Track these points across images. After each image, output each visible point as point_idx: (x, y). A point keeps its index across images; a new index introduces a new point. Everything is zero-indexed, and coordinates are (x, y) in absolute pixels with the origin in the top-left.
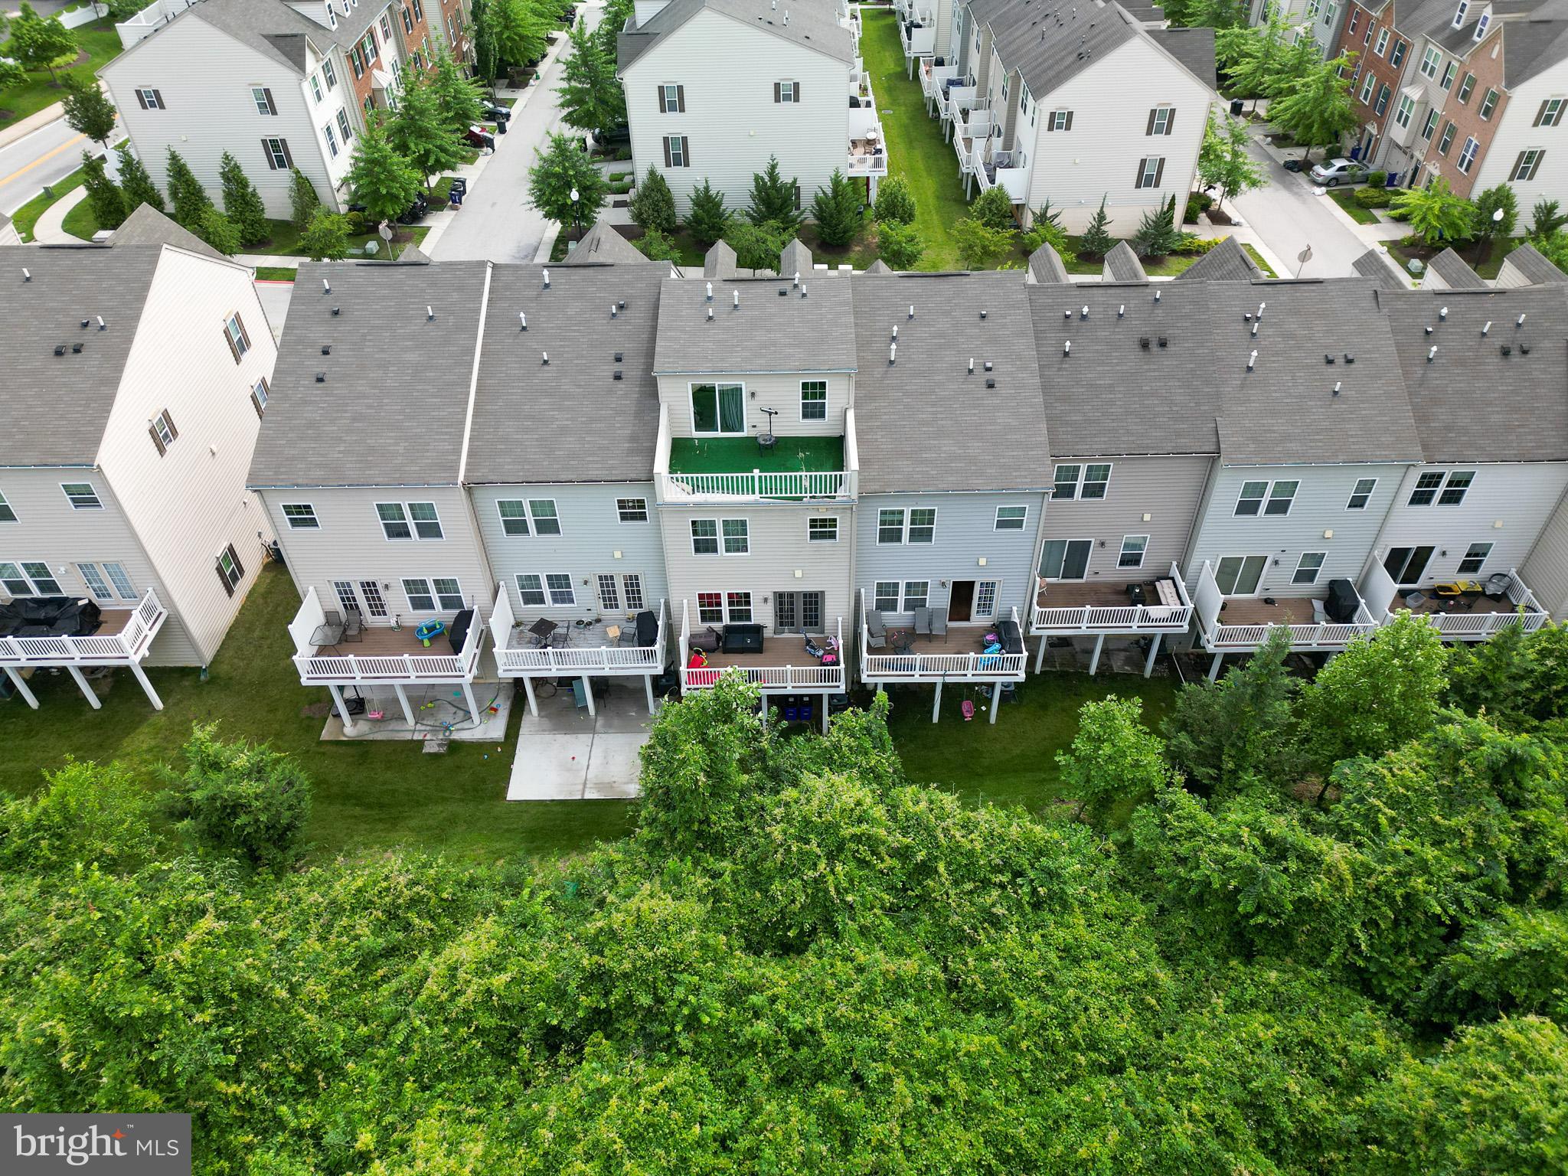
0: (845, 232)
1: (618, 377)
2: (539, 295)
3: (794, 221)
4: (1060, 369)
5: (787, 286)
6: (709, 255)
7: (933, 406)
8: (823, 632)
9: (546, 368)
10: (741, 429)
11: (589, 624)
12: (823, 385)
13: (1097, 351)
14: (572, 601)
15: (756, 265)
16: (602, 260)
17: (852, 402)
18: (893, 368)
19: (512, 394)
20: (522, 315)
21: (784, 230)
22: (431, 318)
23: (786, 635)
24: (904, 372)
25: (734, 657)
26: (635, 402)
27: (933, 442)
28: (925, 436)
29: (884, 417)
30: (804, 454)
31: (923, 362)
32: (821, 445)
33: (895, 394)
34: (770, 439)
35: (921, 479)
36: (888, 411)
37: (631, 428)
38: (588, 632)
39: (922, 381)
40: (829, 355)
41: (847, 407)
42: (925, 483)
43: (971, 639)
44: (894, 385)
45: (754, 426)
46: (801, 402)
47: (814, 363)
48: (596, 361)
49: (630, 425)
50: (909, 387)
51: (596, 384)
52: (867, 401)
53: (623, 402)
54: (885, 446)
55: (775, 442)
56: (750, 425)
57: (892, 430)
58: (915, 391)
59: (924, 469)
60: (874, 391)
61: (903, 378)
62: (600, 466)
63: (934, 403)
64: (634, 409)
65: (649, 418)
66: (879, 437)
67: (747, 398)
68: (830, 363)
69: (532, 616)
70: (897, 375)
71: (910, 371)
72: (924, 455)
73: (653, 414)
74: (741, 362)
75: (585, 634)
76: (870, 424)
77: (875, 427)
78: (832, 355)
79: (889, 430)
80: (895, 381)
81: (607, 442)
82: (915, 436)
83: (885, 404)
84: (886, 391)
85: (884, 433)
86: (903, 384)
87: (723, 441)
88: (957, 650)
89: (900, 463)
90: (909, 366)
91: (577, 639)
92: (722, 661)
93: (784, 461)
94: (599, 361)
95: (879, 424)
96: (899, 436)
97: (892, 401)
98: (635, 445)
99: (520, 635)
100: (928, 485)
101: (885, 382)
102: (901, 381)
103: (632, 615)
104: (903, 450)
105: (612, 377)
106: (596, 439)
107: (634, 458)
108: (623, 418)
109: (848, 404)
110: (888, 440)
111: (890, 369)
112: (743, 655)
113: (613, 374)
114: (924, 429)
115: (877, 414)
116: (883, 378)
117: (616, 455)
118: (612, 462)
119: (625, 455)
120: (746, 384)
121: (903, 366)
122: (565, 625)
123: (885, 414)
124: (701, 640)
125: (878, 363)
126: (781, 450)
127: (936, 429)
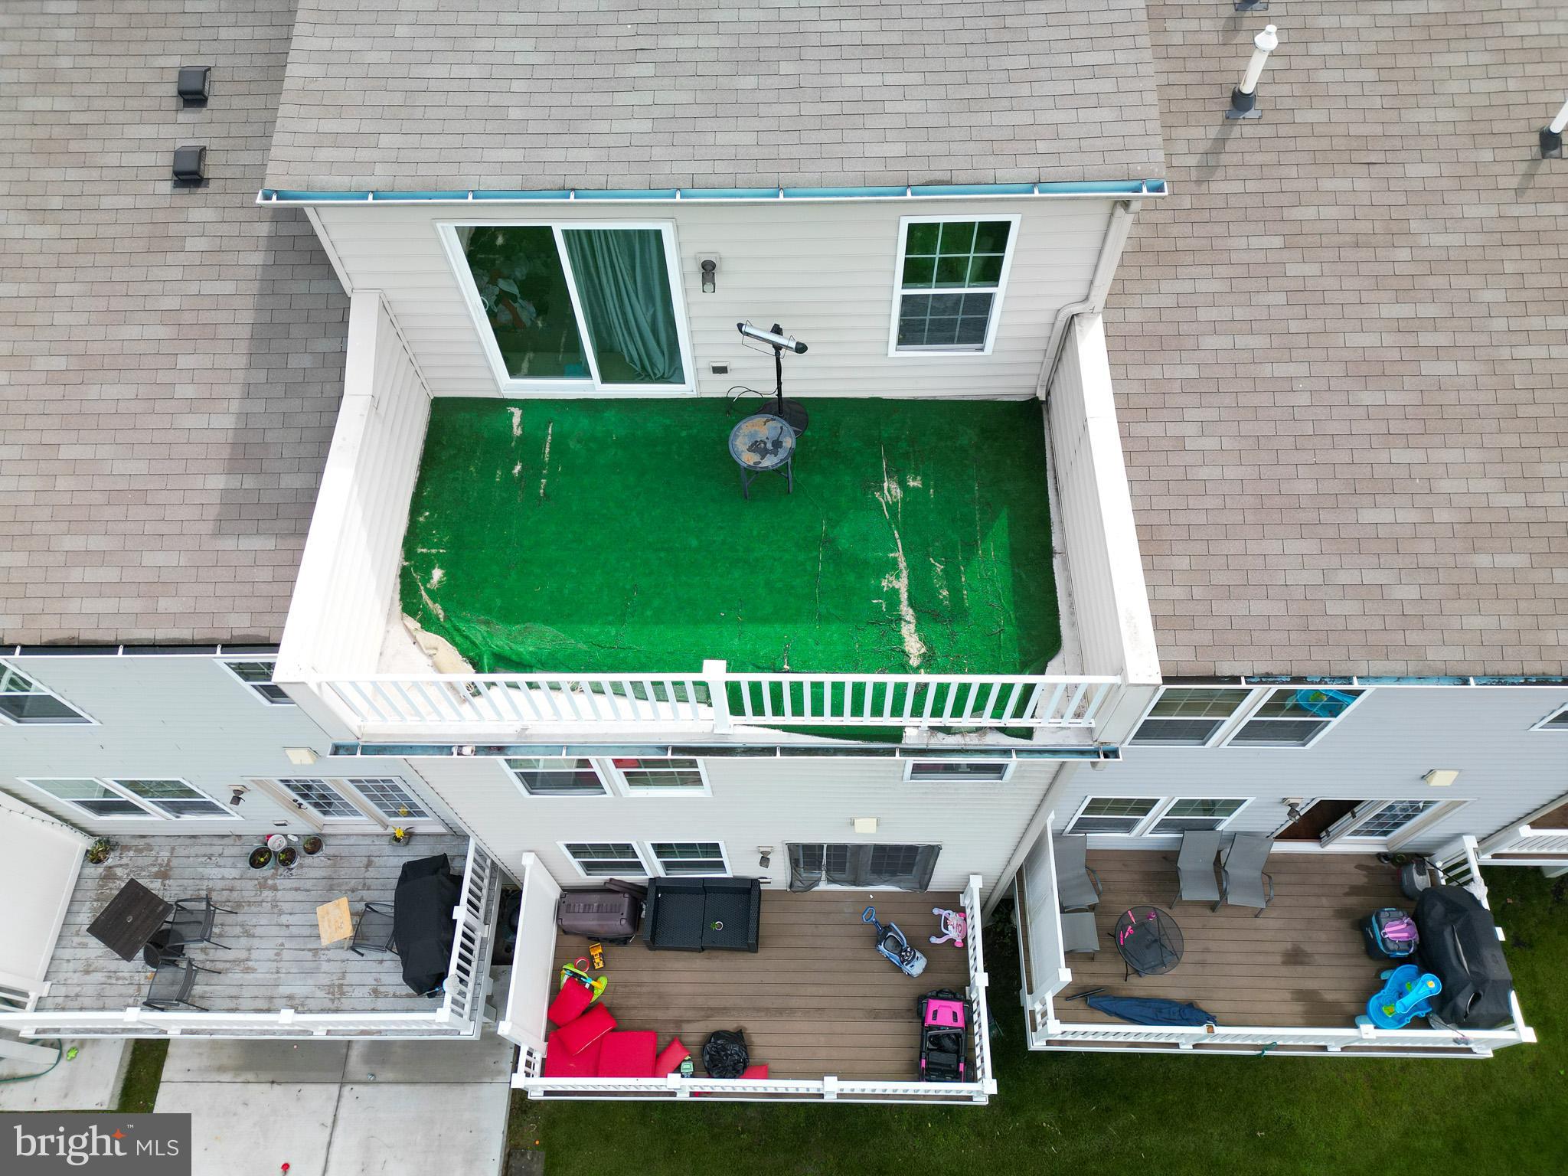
1: (189, 176)
7: (1400, 295)
8: (924, 884)
10: (671, 370)
11: (288, 856)
12: (996, 234)
14: (222, 812)
18: (1246, 128)
23: (823, 888)
24: (1292, 145)
25: (679, 965)
26: (254, 288)
27: (1401, 456)
28: (1369, 427)
29: (1210, 342)
30: (902, 484)
31: (1364, 103)
32: (964, 441)
33: (1255, 242)
34: (777, 444)
35: (1354, 624)
36: (1224, 314)
37: (235, 406)
38: (284, 882)
39: (1359, 185)
40: (1036, 103)
41: (1076, 309)
42: (1372, 639)
43: (1324, 901)
44: (1249, 201)
45: (720, 370)
46: (899, 291)
47: (971, 148)
48: (107, 104)
49: (236, 391)
50: (1310, 213)
51: (107, 202)
52: (1147, 272)
53: (208, 288)
54: (1214, 473)
55: (793, 454)
56: (706, 364)
57: (1243, 400)
58: (1331, 227)
59: (1370, 577)
60: (1175, 231)
61: (1284, 172)
62: (110, 574)
63: (1406, 283)
64: (248, 317)
65: (306, 361)
66: (1191, 430)
67: (684, 276)
68: (1042, 147)
69: (134, 837)
70: (1259, 158)
71: (1313, 144)
72: (1368, 516)
73: (325, 345)
74: (646, 140)
75: (275, 888)
76: (1155, 372)
77: (1176, 387)
78: (1049, 103)
79: (1228, 400)
80: (1251, 186)
81: (142, 467)
82: (1332, 428)
83: (1215, 286)
84: (1219, 229)
85: (1211, 414)
86: (1285, 199)
87: (610, 415)
88: (1289, 946)
89: (1273, 547)
90: (1311, 116)
91: (254, 909)
92: (646, 977)
93: (829, 520)
94: (118, 104)
95: (1192, 372)
96: (1268, 429)
97: (1241, 271)
98: (249, 483)
99: (102, 887)
100: (1386, 653)
101: (1215, 187)
102: (1275, 186)
103: (397, 840)
104: (1286, 488)
105: (168, 173)
106: (104, 452)
107: (246, 543)
108: (207, 361)
109: (1087, 298)
110: (1227, 444)
111: (1236, 131)
112: (705, 953)
113: (168, 160)
114: (1367, 398)
115: (1184, 328)
116: (1208, 169)
117: (175, 528)
118: (160, 558)
119: (207, 527)
120: (677, 228)
121: (1286, 117)
122: (227, 852)
123: (1215, 328)
124: (590, 922)
125: (1189, 106)
126: (818, 479)
127: (1413, 398)
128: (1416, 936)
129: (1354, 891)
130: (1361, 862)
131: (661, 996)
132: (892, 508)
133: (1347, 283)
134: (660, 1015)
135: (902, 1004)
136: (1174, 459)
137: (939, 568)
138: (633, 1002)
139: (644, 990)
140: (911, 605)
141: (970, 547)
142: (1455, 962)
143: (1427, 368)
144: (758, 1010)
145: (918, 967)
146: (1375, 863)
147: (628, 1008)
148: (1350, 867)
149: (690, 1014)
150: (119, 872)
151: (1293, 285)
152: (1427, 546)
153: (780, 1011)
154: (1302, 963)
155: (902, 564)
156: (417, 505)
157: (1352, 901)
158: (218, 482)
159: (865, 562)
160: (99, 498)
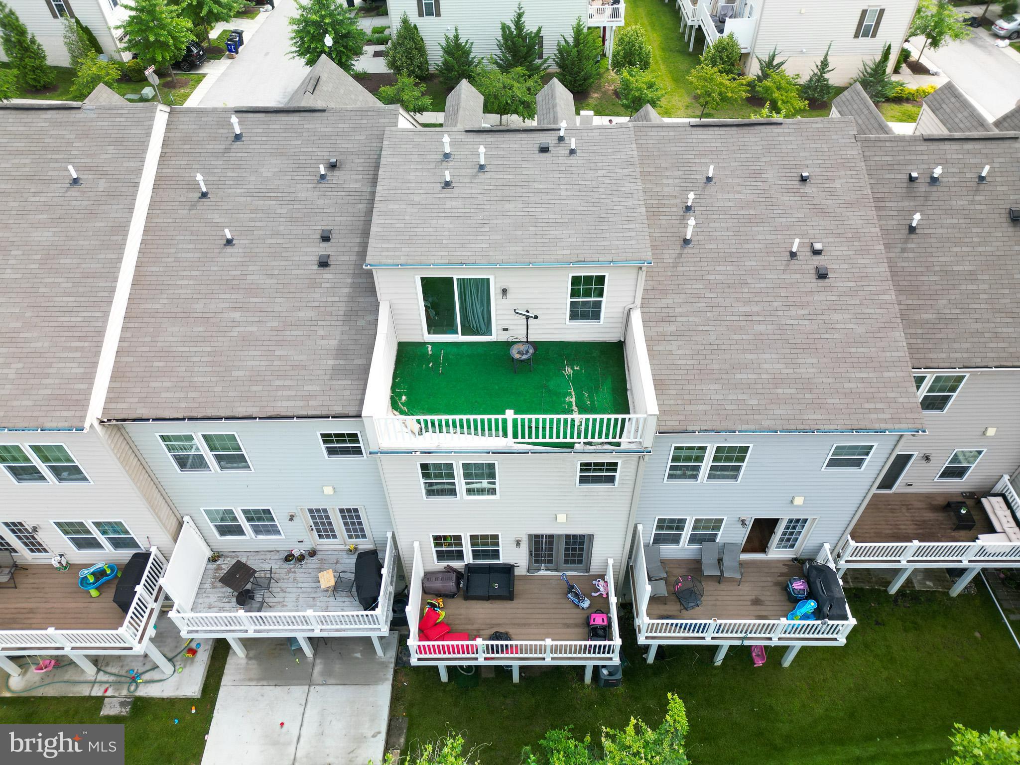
0: (585, 80)
1: (324, 264)
2: (227, 150)
3: (538, 68)
4: (903, 250)
5: (549, 139)
6: (451, 99)
7: (745, 303)
8: (588, 570)
9: (229, 250)
10: (488, 332)
11: (302, 558)
12: (601, 280)
13: (953, 226)
14: (278, 533)
15: (503, 110)
16: (319, 105)
17: (638, 301)
18: (689, 250)
19: (181, 287)
20: (199, 177)
21: (530, 77)
22: (75, 181)
23: (543, 573)
24: (705, 256)
25: (478, 606)
26: (345, 299)
27: (749, 356)
28: (737, 347)
29: (679, 319)
30: (572, 368)
31: (729, 242)
32: (594, 355)
33: (694, 286)
34: (527, 352)
35: (736, 412)
36: (685, 310)
37: (338, 337)
38: (300, 570)
39: (729, 268)
40: (611, 239)
41: (631, 306)
42: (742, 418)
43: (769, 579)
44: (691, 273)
45: (506, 330)
46: (569, 300)
47: (591, 251)
48: (295, 241)
49: (338, 332)
50: (713, 277)
51: (294, 272)
52: (656, 296)
53: (329, 299)
54: (683, 362)
55: (533, 354)
56: (500, 327)
57: (692, 338)
58: (720, 282)
59: (740, 397)
60: (665, 283)
61: (702, 264)
62: (293, 393)
63: (747, 300)
64: (343, 309)
65: (363, 323)
66: (674, 348)
67: (496, 294)
68: (613, 251)
69: (230, 552)
70: (694, 260)
71: (712, 255)
72: (738, 376)
73: (369, 317)
74: (488, 249)
75: (295, 573)
76: (661, 329)
77: (669, 333)
78: (615, 239)
79: (687, 338)
80: (691, 268)
81: (304, 357)
82: (724, 347)
83: (680, 301)
84: (681, 282)
85: (681, 343)
86: (703, 273)
87: (464, 347)
88: (754, 597)
89: (705, 387)
90: (711, 246)
91: (285, 581)
92: (463, 611)
93: (546, 380)
94: (299, 241)
95: (674, 329)
96: (702, 347)
97: (690, 296)
98: (342, 362)
99: (216, 573)
100: (747, 422)
101: (679, 269)
102: (700, 268)
103: (351, 551)
104: (709, 367)
105: (316, 263)
106: (290, 353)
107: (340, 382)
108: (328, 323)
109: (634, 302)
110: (687, 352)
111: (685, 251)
112: (490, 601)
113: (317, 258)
114: (736, 337)
115: (670, 314)
116: (676, 264)
117: (316, 378)
118: (310, 388)
119: (328, 377)
120: (495, 278)
121: (703, 247)
122: (272, 558)
123: (681, 314)
124: (438, 585)
125: (669, 243)
126: (541, 367)
127: (752, 337)
128: (807, 587)
129: (782, 575)
130: (784, 562)
131: (470, 619)
132: (569, 376)
133: (727, 300)
134: (470, 627)
135: (579, 621)
136: (669, 357)
137: (587, 395)
138: (457, 622)
139: (462, 617)
140: (576, 406)
141: (597, 388)
142: (821, 593)
143: (756, 327)
144: (514, 624)
145: (586, 604)
146: (791, 563)
147: (455, 624)
148: (780, 565)
149: (483, 627)
150: (223, 566)
151: (707, 300)
152: (760, 386)
153: (525, 625)
154: (759, 605)
155: (573, 393)
156: (395, 377)
157: (781, 579)
158: (331, 362)
159: (560, 393)
160: (288, 368)
